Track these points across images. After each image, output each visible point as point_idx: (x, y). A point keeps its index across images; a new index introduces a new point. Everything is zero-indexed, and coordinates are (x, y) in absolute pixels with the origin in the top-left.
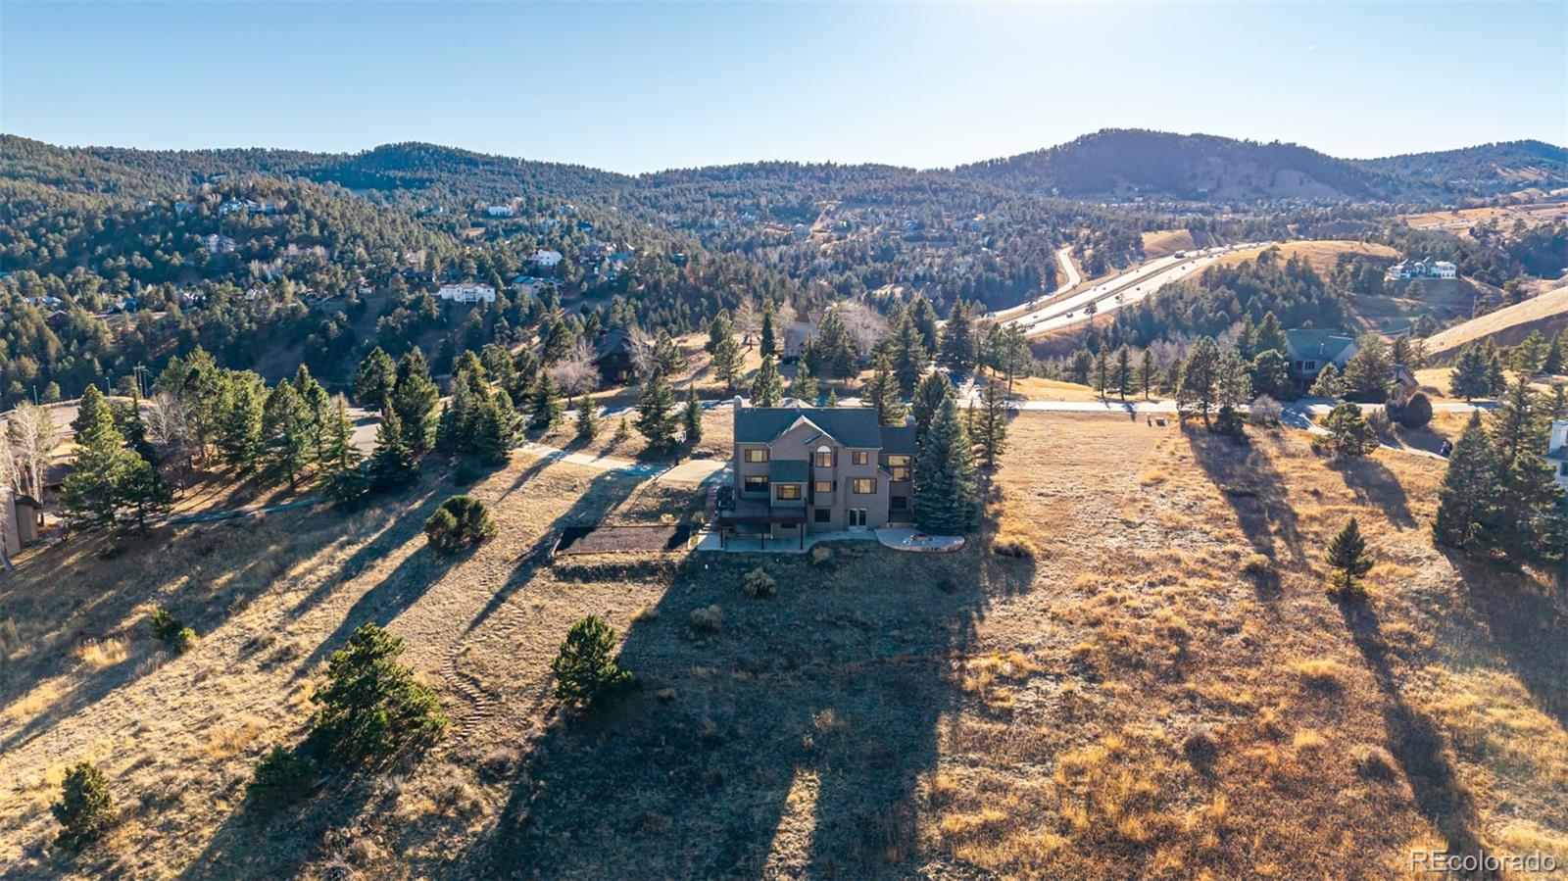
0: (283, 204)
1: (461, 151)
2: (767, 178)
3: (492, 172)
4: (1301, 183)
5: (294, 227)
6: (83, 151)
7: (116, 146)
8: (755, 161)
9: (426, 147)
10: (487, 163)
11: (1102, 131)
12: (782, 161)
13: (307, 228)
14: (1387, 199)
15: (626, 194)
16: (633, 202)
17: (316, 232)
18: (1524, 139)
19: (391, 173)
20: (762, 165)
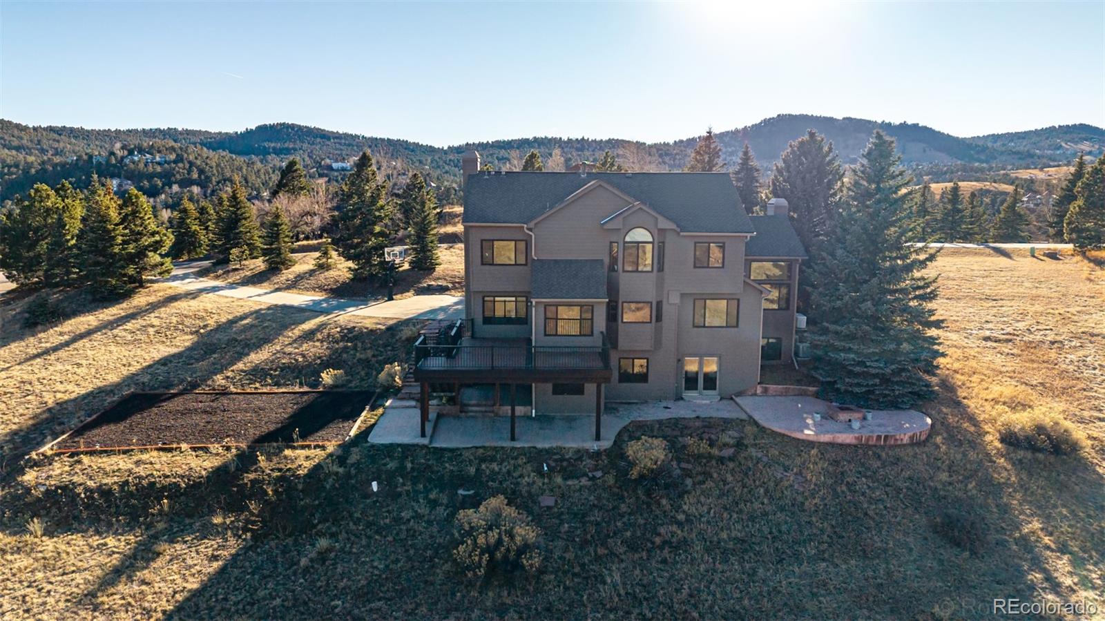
0: (173, 157)
1: (318, 129)
2: (539, 148)
3: (340, 144)
4: (925, 151)
5: (178, 172)
6: (44, 129)
7: (68, 126)
8: (531, 137)
9: (293, 126)
10: (337, 138)
11: (779, 116)
12: (550, 136)
13: (189, 174)
14: (987, 162)
15: (436, 158)
16: (441, 163)
17: (195, 176)
18: (1077, 123)
19: (266, 144)
20: (536, 139)
